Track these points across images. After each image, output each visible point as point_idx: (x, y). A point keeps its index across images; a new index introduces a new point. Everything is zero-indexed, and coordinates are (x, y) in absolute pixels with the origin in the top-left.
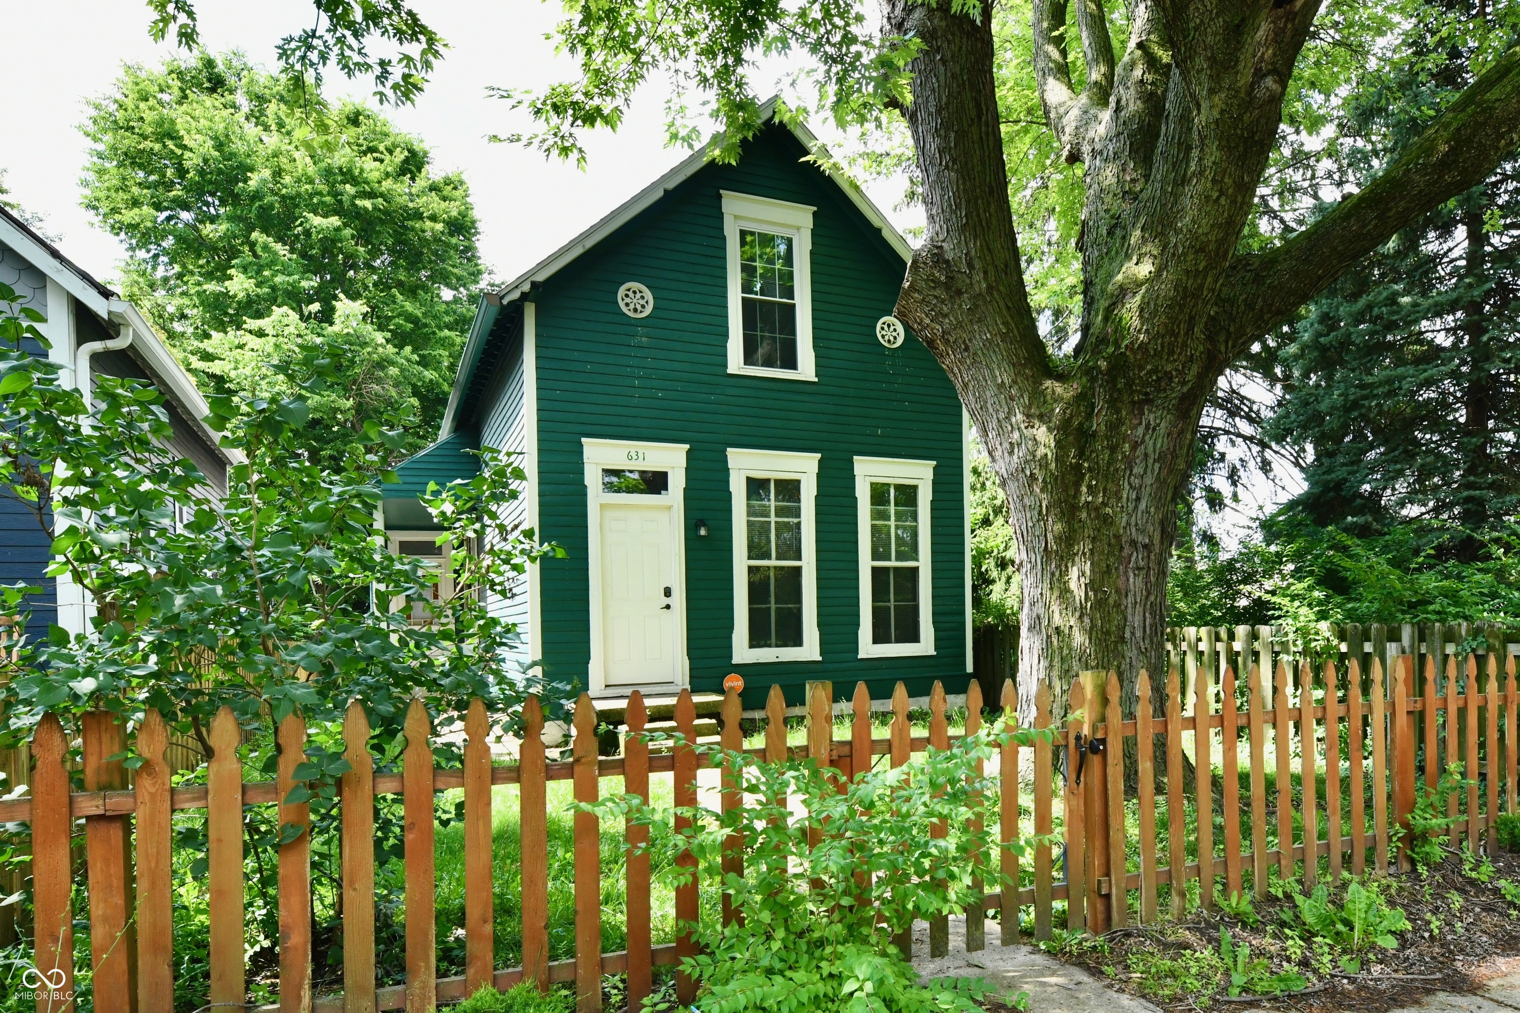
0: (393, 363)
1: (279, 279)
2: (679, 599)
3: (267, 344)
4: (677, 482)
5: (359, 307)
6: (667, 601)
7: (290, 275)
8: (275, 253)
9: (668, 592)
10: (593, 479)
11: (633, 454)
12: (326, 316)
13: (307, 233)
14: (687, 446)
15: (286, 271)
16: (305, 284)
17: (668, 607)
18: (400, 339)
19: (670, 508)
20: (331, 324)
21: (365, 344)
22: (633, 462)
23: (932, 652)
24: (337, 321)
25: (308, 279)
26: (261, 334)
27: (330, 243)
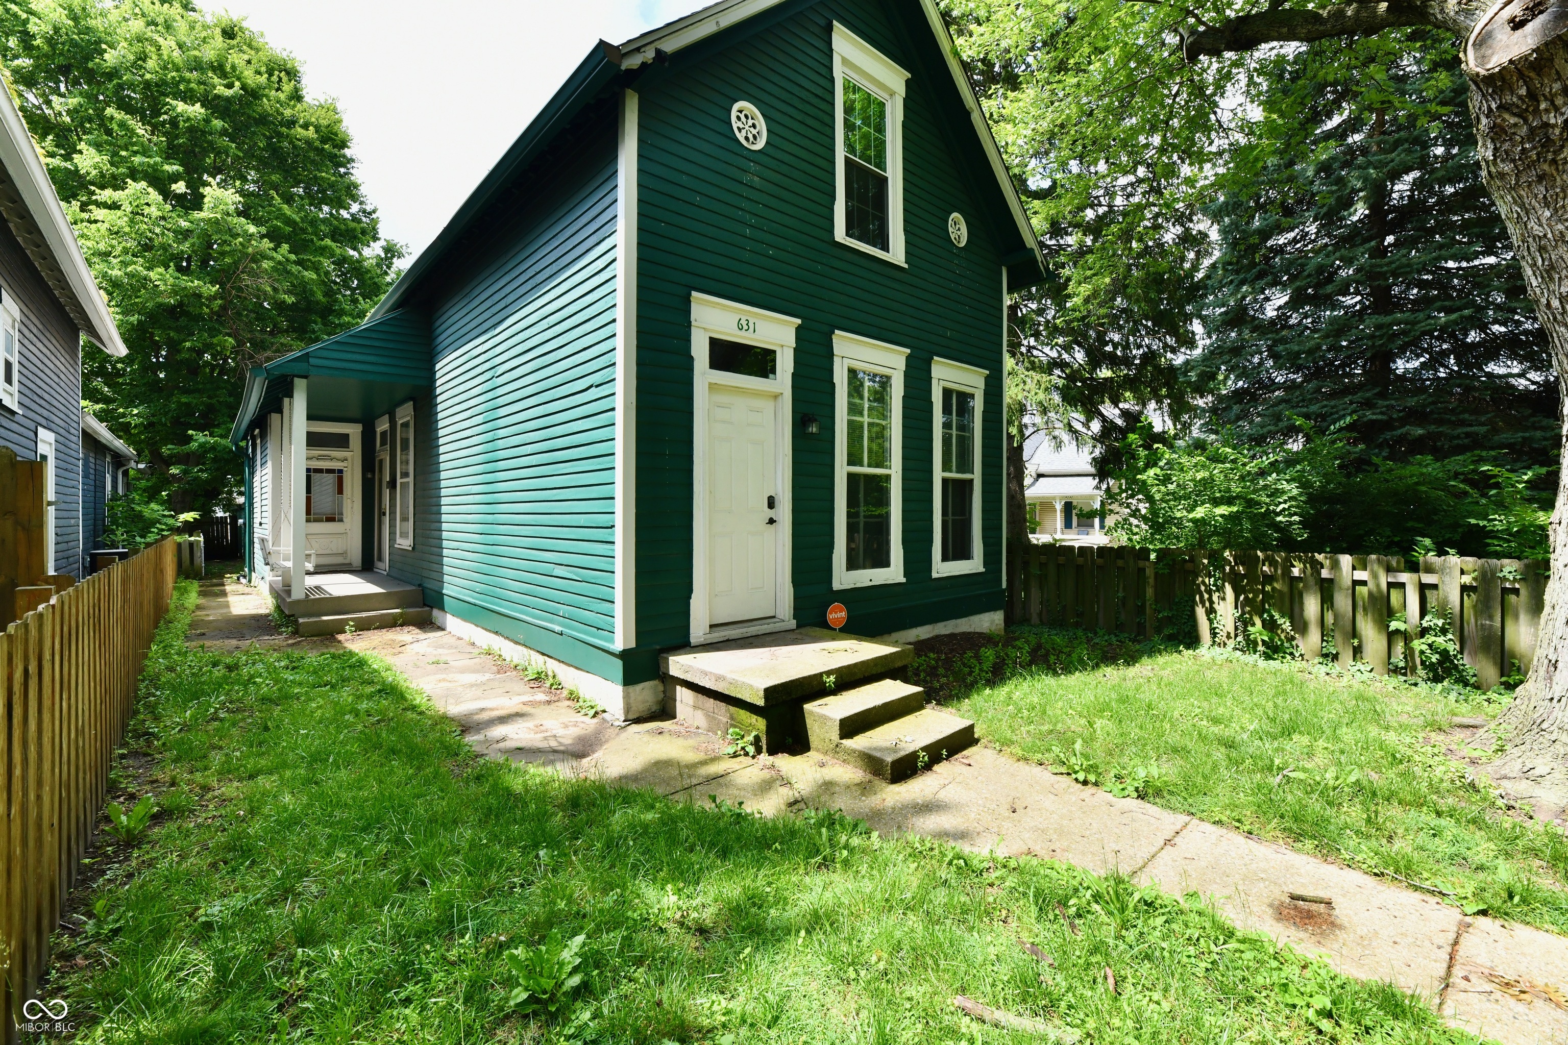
0: (265, 257)
1: (137, 159)
2: (785, 512)
3: (118, 219)
4: (785, 363)
5: (230, 197)
6: (771, 513)
7: (150, 157)
8: (133, 132)
9: (771, 502)
10: (700, 351)
11: (744, 322)
12: (193, 202)
13: (174, 122)
14: (799, 321)
15: (145, 153)
16: (167, 167)
17: (772, 521)
18: (275, 236)
19: (776, 397)
20: (201, 209)
21: (235, 236)
22: (743, 333)
23: (982, 569)
24: (206, 207)
25: (171, 164)
26: (115, 206)
27: (197, 132)
